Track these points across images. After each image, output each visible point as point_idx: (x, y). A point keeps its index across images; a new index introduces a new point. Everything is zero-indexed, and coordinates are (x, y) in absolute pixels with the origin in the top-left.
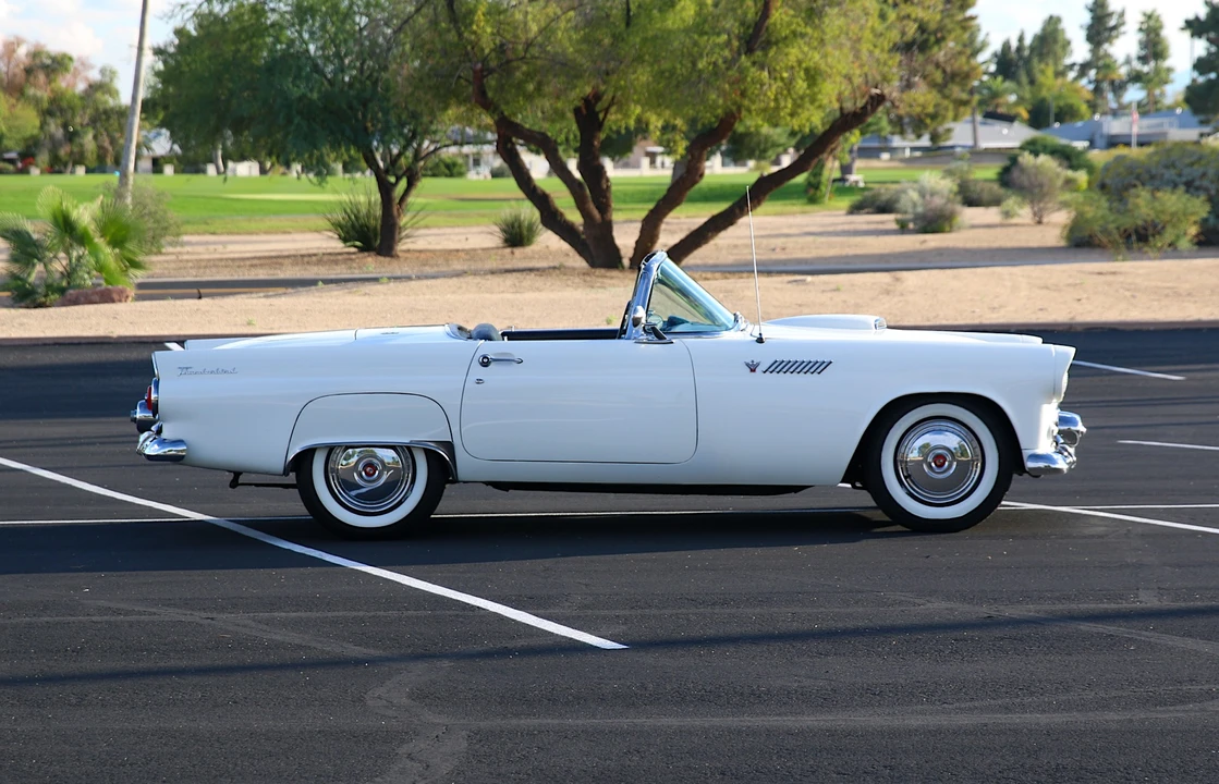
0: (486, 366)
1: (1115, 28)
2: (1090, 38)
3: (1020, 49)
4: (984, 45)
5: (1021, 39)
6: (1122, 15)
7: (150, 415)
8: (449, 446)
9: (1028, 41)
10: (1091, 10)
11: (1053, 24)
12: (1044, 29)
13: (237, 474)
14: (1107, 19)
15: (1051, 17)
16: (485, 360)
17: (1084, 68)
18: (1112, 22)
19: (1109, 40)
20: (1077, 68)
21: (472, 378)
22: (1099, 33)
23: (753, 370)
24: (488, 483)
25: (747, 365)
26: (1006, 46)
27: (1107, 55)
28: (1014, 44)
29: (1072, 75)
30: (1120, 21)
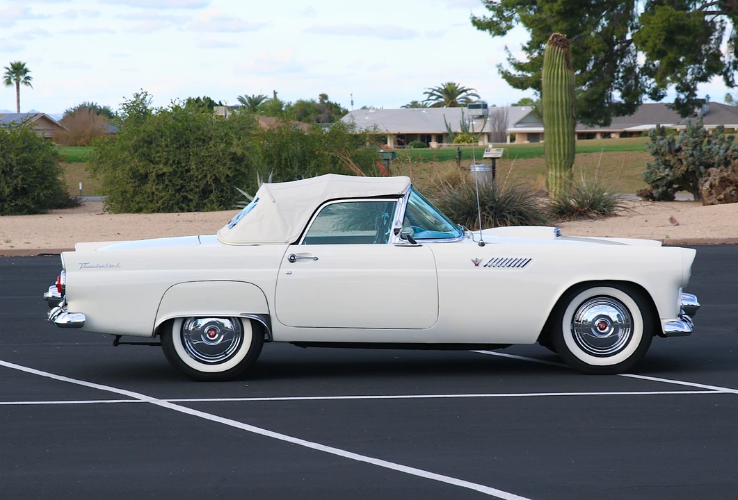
0: (292, 262)
7: (59, 295)
8: (267, 317)
13: (119, 336)
16: (292, 258)
21: (284, 271)
23: (477, 265)
24: (291, 343)
25: (473, 261)
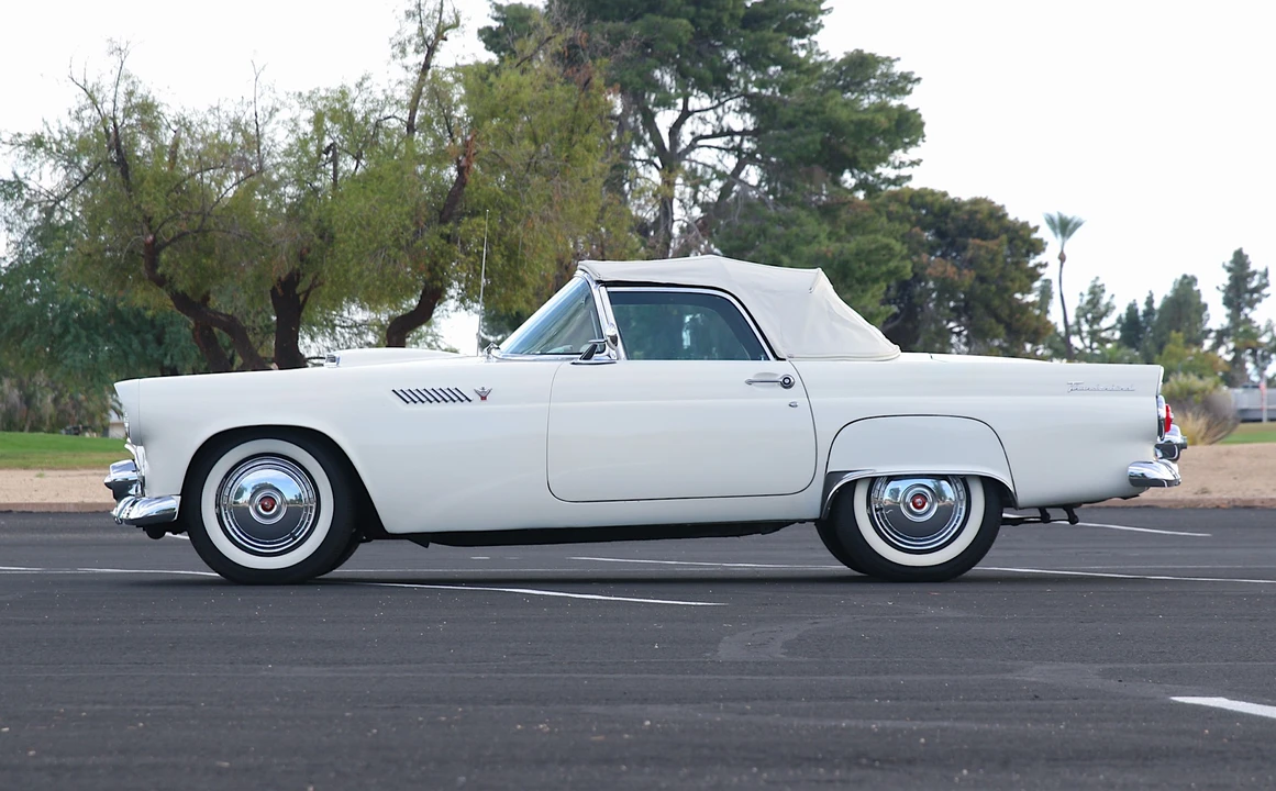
1: (1257, 290)
2: (1228, 302)
3: (1149, 312)
4: (1109, 308)
5: (1150, 302)
6: (1265, 275)
9: (1157, 305)
10: (1229, 270)
11: (1187, 283)
12: (1176, 291)
14: (1249, 279)
15: (1185, 277)
17: (1221, 335)
18: (1254, 284)
19: (1251, 304)
20: (1213, 335)
22: (1239, 296)
26: (1132, 309)
27: (1248, 321)
28: (1141, 307)
29: (1208, 344)
30: (1264, 281)
